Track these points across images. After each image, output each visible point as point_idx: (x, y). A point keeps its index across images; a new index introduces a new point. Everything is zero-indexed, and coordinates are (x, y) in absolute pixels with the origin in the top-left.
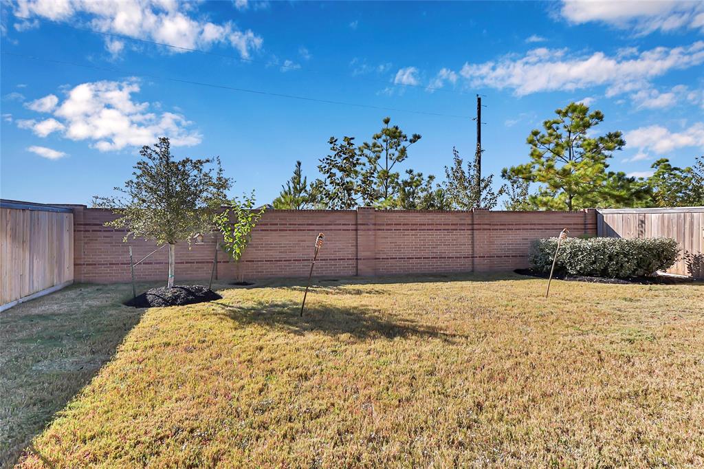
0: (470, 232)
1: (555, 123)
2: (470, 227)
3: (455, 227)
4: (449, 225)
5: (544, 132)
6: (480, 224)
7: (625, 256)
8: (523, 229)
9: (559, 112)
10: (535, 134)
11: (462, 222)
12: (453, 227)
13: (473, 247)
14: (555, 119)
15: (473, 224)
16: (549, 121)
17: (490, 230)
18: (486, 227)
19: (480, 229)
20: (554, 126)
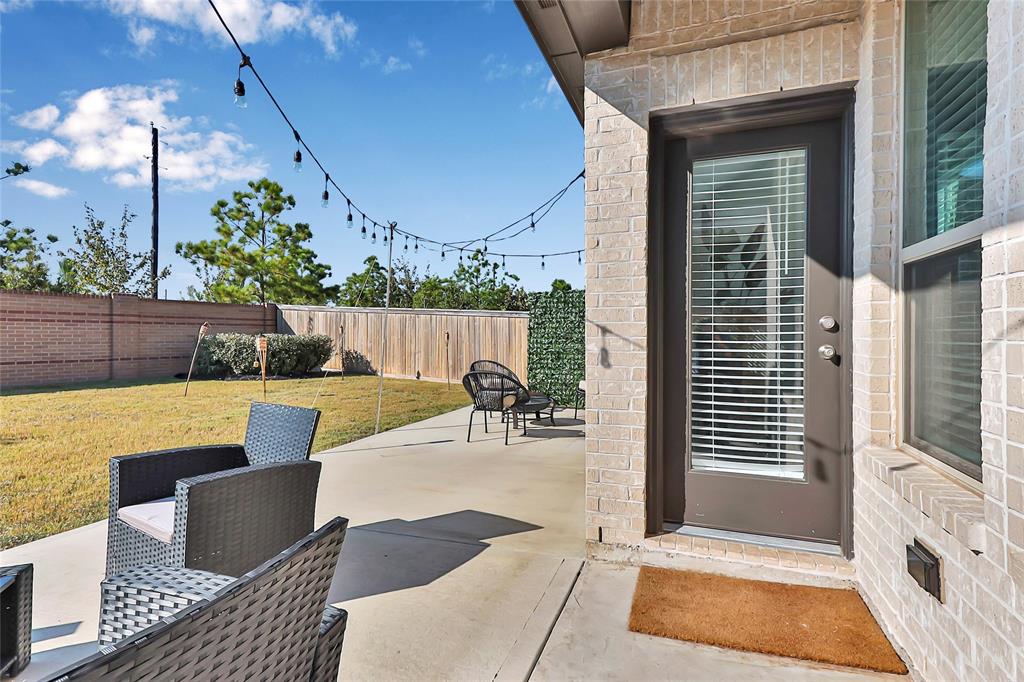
0: (107, 325)
1: (246, 196)
2: (107, 319)
3: (80, 318)
4: (69, 314)
5: (232, 204)
6: (123, 315)
7: (287, 352)
8: (189, 324)
9: (251, 185)
10: (222, 204)
11: (93, 311)
12: (78, 318)
13: (111, 346)
14: (248, 192)
15: (112, 315)
16: (239, 193)
17: (139, 323)
18: (132, 319)
19: (123, 322)
20: (246, 200)
